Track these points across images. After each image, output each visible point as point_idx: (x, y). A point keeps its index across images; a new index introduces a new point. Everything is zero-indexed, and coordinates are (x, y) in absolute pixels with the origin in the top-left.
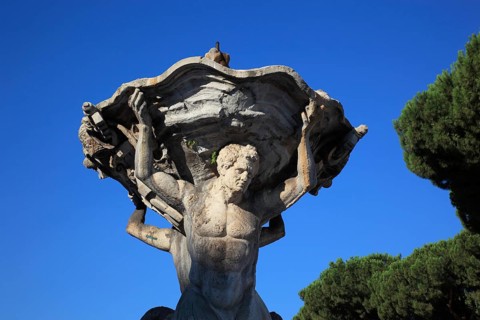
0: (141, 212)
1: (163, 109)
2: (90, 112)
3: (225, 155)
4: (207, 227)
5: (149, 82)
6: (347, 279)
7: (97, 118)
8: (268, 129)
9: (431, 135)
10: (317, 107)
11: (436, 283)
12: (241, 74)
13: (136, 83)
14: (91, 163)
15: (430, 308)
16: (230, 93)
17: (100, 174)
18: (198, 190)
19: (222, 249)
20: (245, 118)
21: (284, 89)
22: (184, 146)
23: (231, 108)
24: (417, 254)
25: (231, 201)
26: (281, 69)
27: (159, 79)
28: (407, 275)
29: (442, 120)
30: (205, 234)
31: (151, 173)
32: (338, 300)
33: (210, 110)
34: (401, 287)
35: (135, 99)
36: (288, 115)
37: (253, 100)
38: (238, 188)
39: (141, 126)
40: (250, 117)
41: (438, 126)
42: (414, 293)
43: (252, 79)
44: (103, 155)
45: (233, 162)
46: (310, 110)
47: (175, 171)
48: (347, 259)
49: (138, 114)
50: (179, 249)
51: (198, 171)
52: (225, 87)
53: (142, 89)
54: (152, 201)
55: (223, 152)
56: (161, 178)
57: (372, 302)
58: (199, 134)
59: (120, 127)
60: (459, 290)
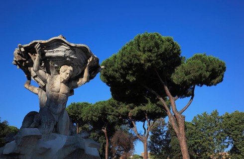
0: (29, 81)
1: (45, 51)
2: (20, 47)
3: (63, 68)
4: (54, 89)
5: (43, 42)
6: (75, 108)
7: (23, 50)
8: (77, 62)
9: (109, 71)
10: (93, 59)
11: (100, 112)
12: (73, 45)
13: (38, 41)
14: (15, 63)
15: (97, 119)
16: (68, 50)
17: (18, 67)
18: (52, 77)
19: (58, 96)
20: (71, 58)
21: (84, 52)
22: (50, 63)
23: (68, 55)
24: (97, 103)
25: (62, 82)
26: (85, 46)
27: (47, 41)
28: (92, 109)
29: (112, 67)
30: (53, 91)
31: (38, 70)
32: (72, 114)
33: (61, 54)
34: (91, 112)
35: (37, 46)
36: (84, 60)
37: (75, 53)
38: (65, 79)
39: (37, 55)
40: (73, 58)
41: (111, 69)
42: (94, 114)
43: (75, 47)
44: (21, 61)
45: (65, 71)
46: (91, 59)
47: (45, 70)
48: (76, 103)
49: (37, 51)
50: (41, 94)
51: (53, 72)
52: (67, 48)
53: (40, 43)
54: (35, 78)
55: (62, 67)
56: (41, 72)
57: (81, 116)
58: (56, 61)
59: (29, 53)
60: (106, 115)
